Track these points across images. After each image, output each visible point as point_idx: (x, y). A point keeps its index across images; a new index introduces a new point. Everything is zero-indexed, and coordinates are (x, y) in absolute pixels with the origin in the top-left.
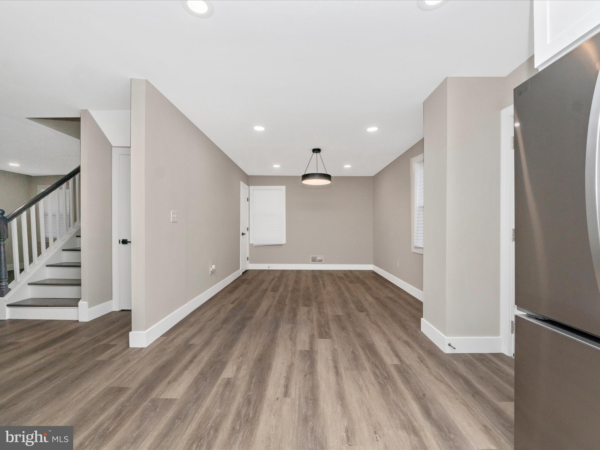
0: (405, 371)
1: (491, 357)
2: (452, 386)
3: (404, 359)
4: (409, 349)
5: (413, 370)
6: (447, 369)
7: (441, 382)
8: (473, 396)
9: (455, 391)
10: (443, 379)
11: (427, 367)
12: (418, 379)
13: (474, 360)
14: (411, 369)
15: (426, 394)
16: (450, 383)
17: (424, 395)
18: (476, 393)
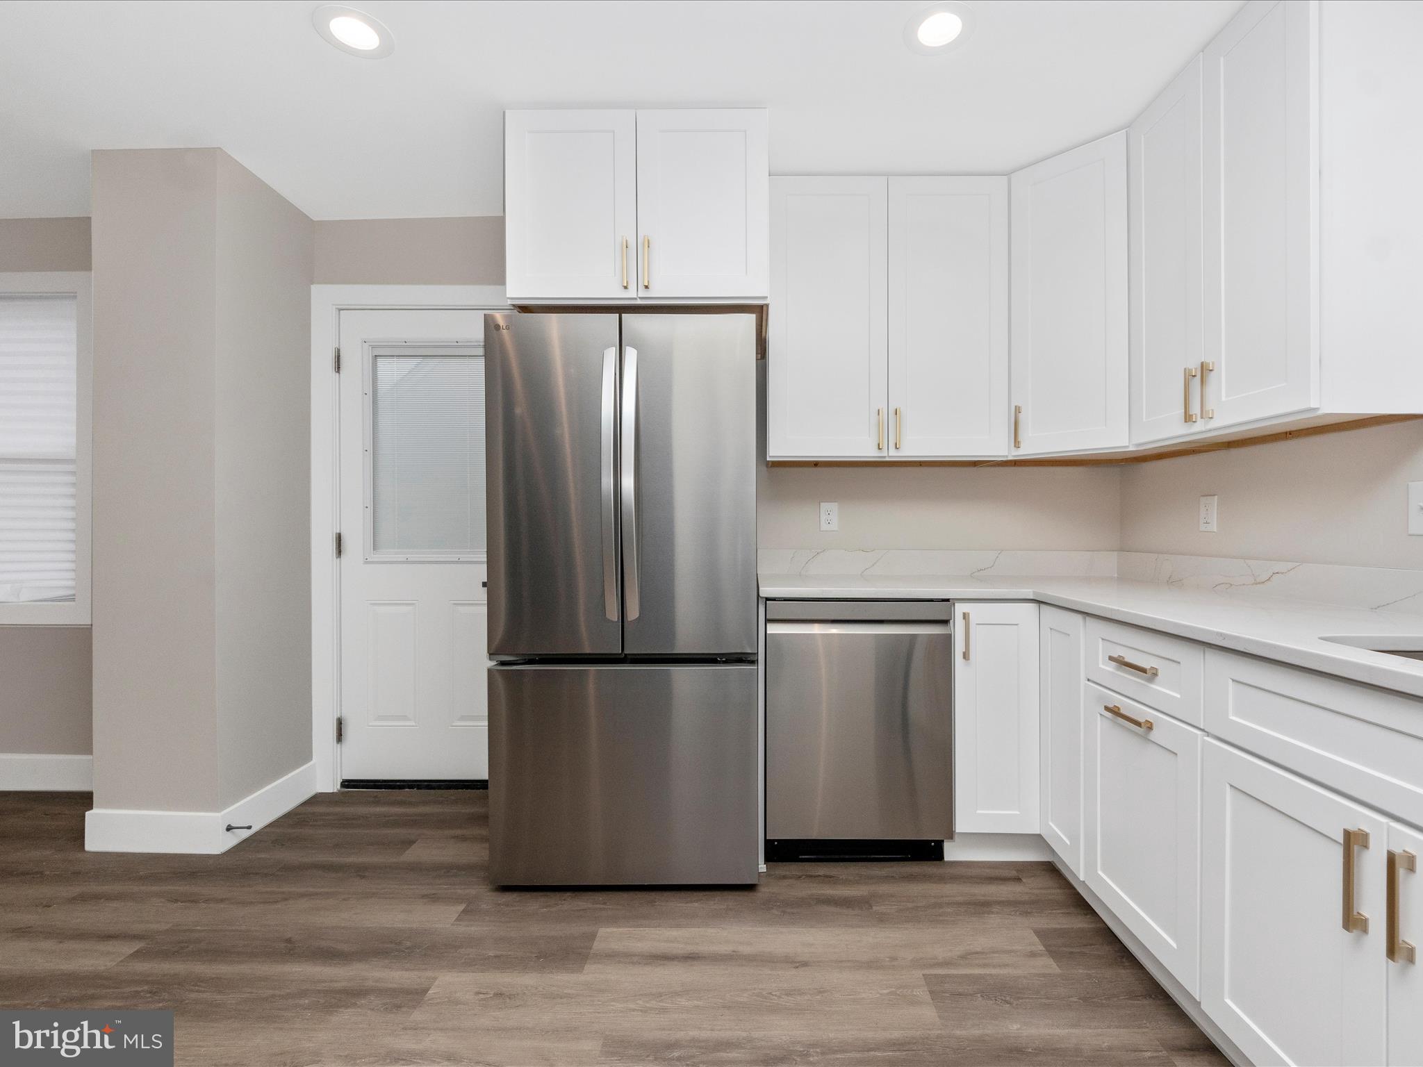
0: (182, 945)
1: (310, 809)
2: (311, 890)
3: (138, 928)
4: (123, 903)
5: (199, 928)
6: (266, 875)
7: (286, 899)
8: (363, 877)
9: (327, 893)
10: (283, 893)
11: (222, 900)
12: (233, 931)
13: (290, 831)
14: (192, 931)
15: (290, 936)
16: (302, 890)
17: (289, 941)
18: (361, 871)
